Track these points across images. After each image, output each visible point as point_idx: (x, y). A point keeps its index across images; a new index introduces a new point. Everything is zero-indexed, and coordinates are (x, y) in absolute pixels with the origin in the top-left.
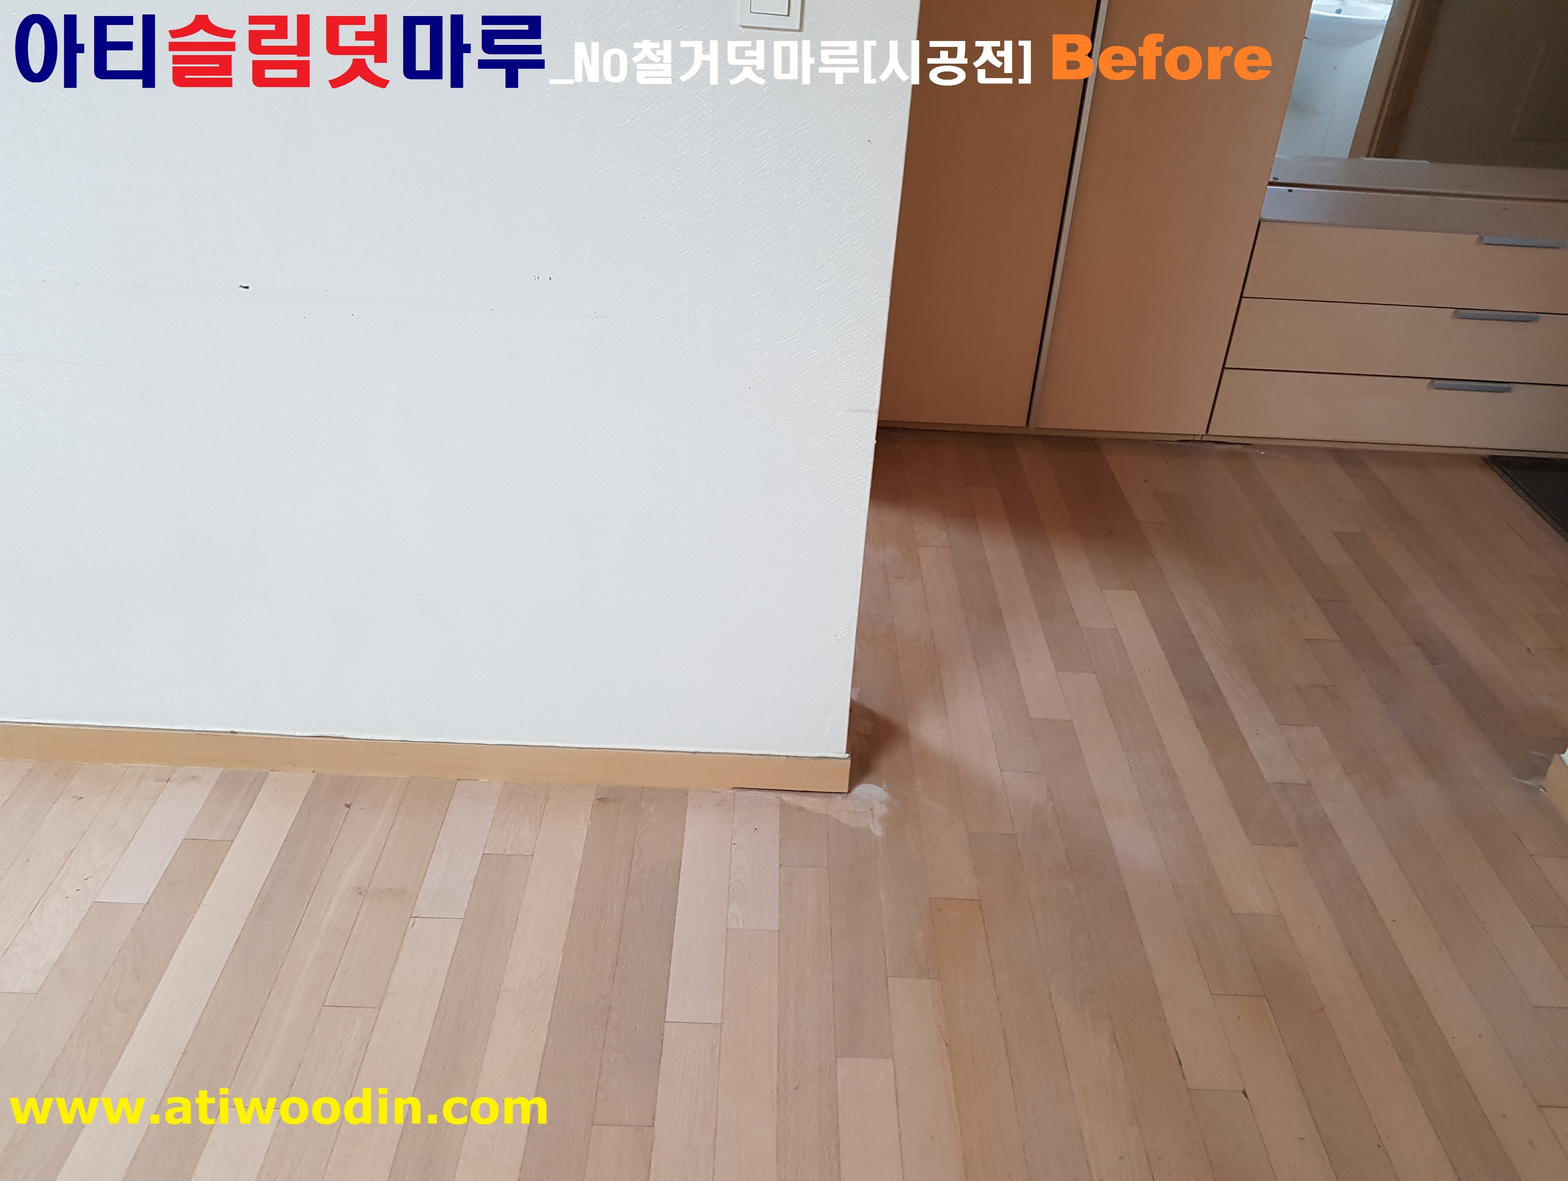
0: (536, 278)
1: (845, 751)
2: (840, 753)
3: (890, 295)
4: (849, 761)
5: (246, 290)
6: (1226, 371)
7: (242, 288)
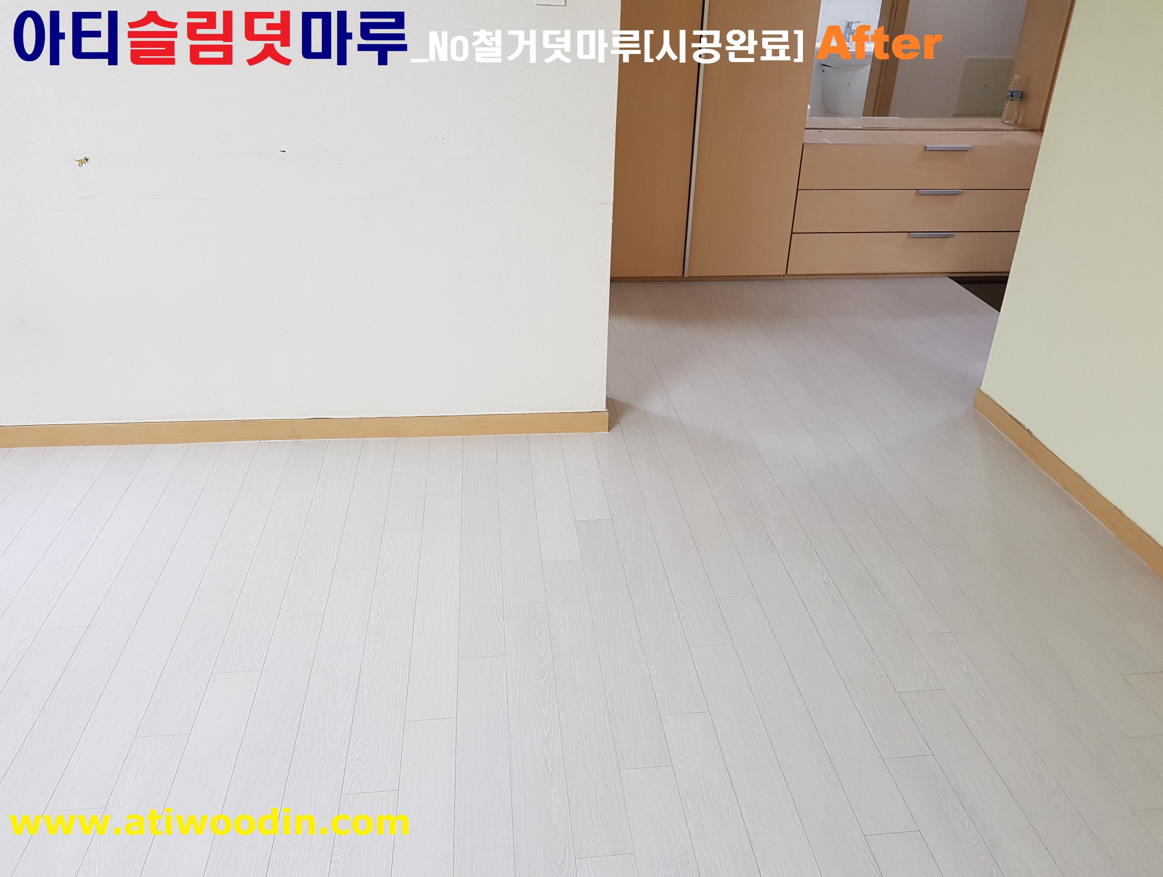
0: (436, 139)
1: (605, 408)
2: (603, 409)
3: (615, 139)
4: (608, 413)
5: (284, 153)
6: (793, 235)
7: (281, 152)
